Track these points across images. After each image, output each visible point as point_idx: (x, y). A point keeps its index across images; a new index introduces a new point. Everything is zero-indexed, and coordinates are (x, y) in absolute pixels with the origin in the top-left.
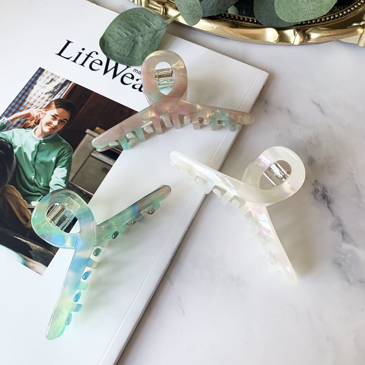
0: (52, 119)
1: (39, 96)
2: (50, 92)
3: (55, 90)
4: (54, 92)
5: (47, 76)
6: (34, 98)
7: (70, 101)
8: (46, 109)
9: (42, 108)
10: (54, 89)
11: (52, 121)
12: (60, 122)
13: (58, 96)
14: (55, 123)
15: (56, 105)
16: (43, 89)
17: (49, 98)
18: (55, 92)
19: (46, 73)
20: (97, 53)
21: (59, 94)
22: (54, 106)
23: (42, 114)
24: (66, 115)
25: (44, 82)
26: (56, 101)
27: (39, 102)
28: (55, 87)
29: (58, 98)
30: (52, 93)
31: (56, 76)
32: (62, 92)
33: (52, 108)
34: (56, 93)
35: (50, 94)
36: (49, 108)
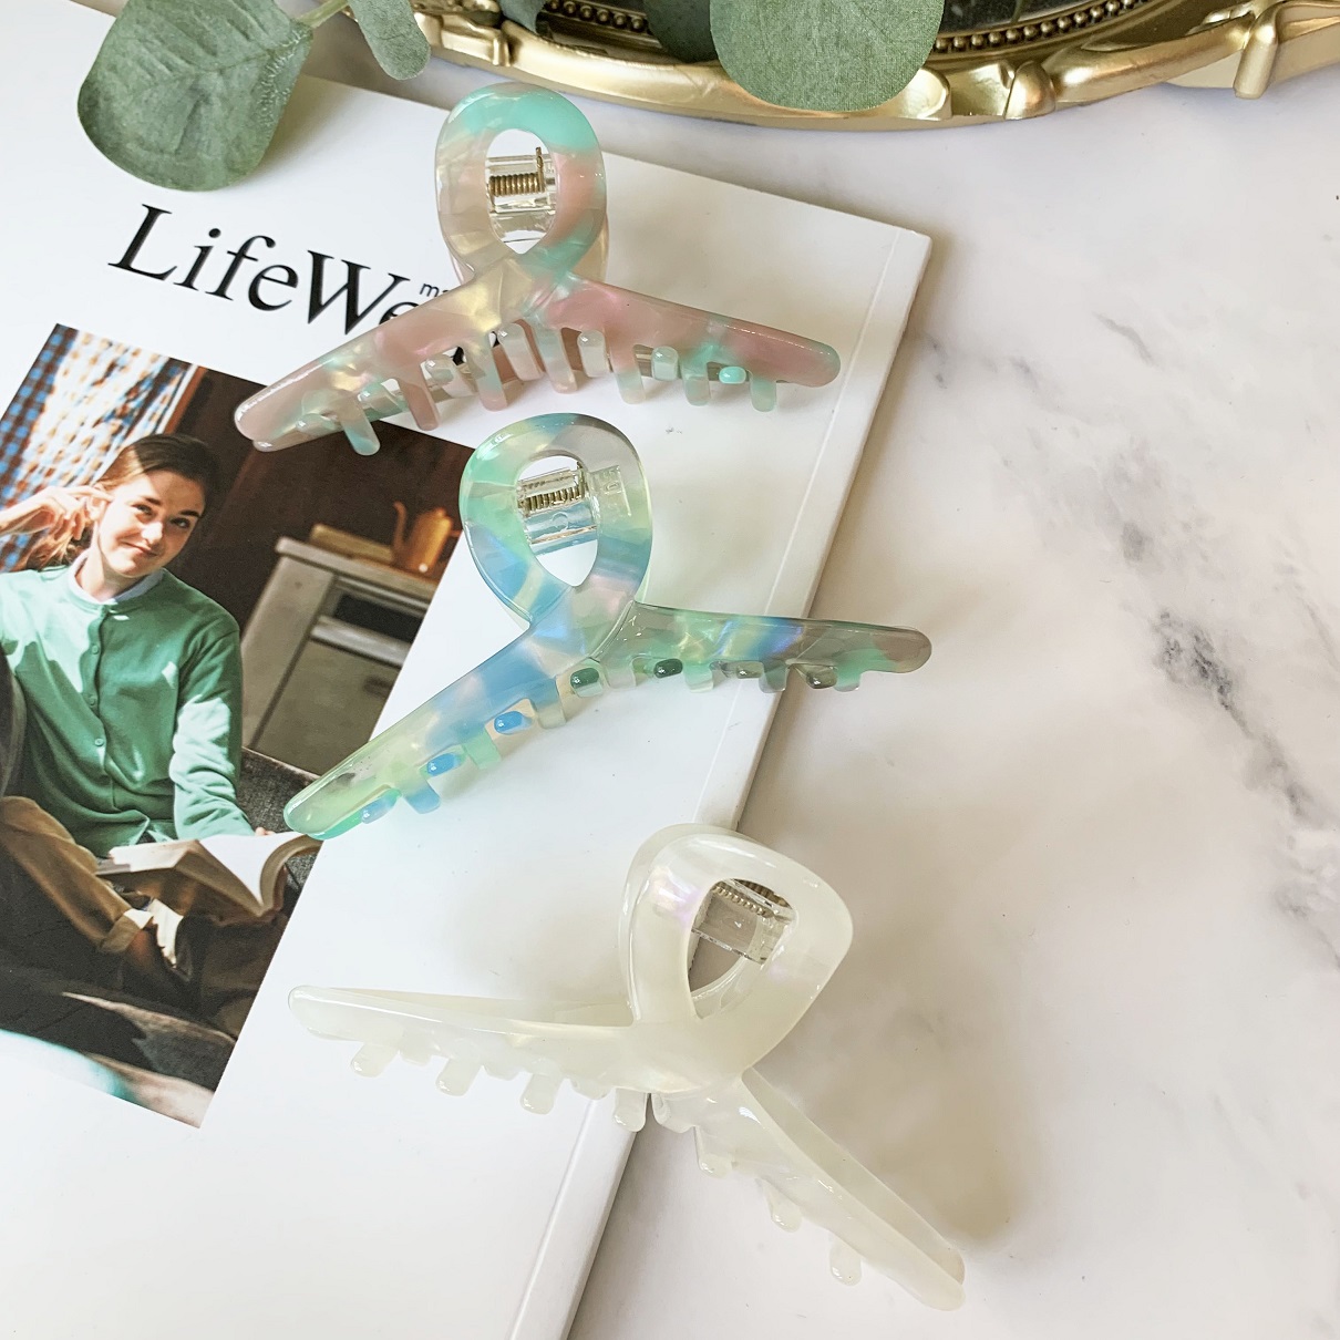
0: (138, 516)
1: (70, 438)
2: (113, 414)
3: (132, 405)
4: (128, 411)
5: (92, 356)
6: (54, 446)
7: (196, 440)
8: (109, 483)
9: (90, 479)
10: (125, 399)
11: (141, 525)
12: (171, 524)
13: (146, 427)
14: (153, 531)
15: (143, 460)
16: (82, 405)
17: (112, 440)
18: (133, 410)
19: (86, 343)
20: (270, 242)
21: (150, 419)
22: (135, 466)
23: (97, 502)
24: (189, 495)
25: (83, 378)
26: (141, 446)
27: (77, 461)
28: (128, 394)
29: (147, 432)
30: (122, 416)
31: (126, 351)
32: (157, 408)
33: (130, 475)
34: (136, 414)
35: (112, 421)
36: (117, 476)
